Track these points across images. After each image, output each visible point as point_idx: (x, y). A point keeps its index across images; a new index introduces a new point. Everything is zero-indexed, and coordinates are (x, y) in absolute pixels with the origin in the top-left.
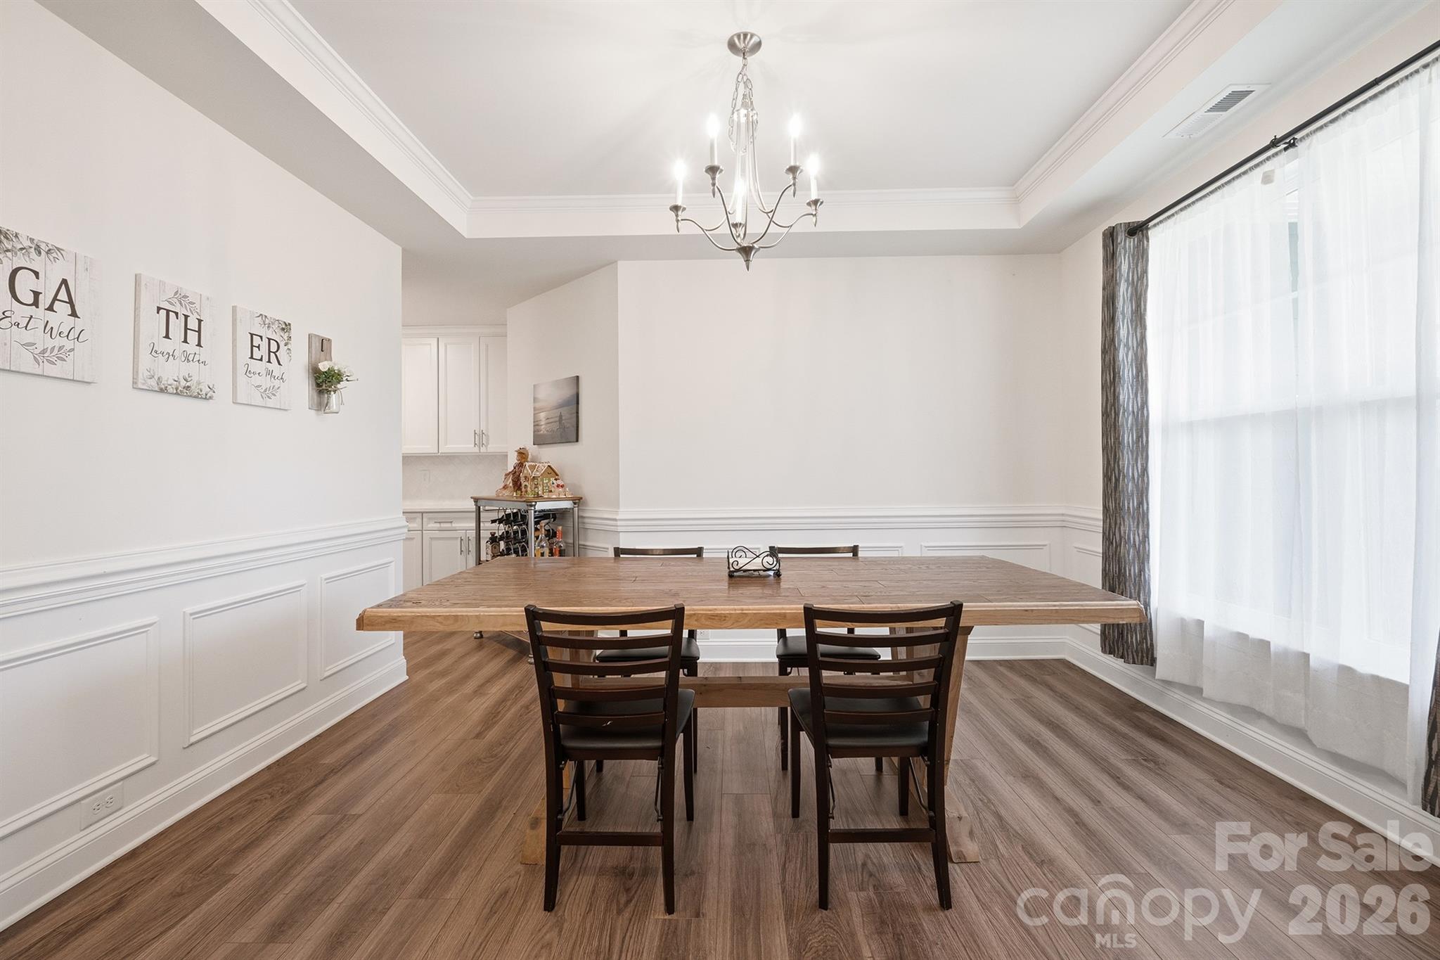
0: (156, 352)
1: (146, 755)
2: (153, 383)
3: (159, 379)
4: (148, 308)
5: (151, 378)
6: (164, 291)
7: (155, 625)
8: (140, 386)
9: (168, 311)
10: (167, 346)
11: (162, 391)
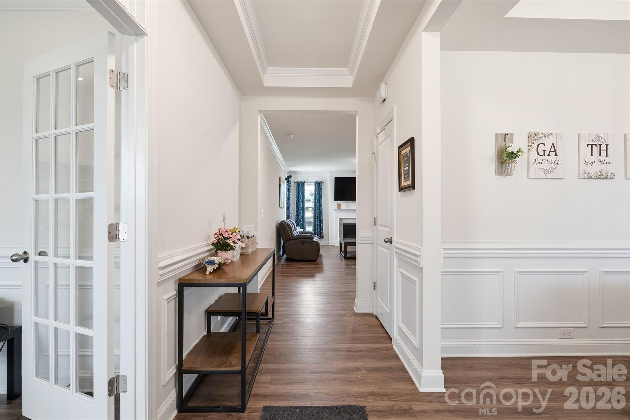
0: (587, 162)
1: (583, 323)
2: (586, 175)
3: (588, 173)
4: (583, 144)
5: (585, 174)
6: (590, 137)
7: (587, 272)
8: (580, 177)
9: (592, 145)
10: (592, 159)
11: (589, 178)
